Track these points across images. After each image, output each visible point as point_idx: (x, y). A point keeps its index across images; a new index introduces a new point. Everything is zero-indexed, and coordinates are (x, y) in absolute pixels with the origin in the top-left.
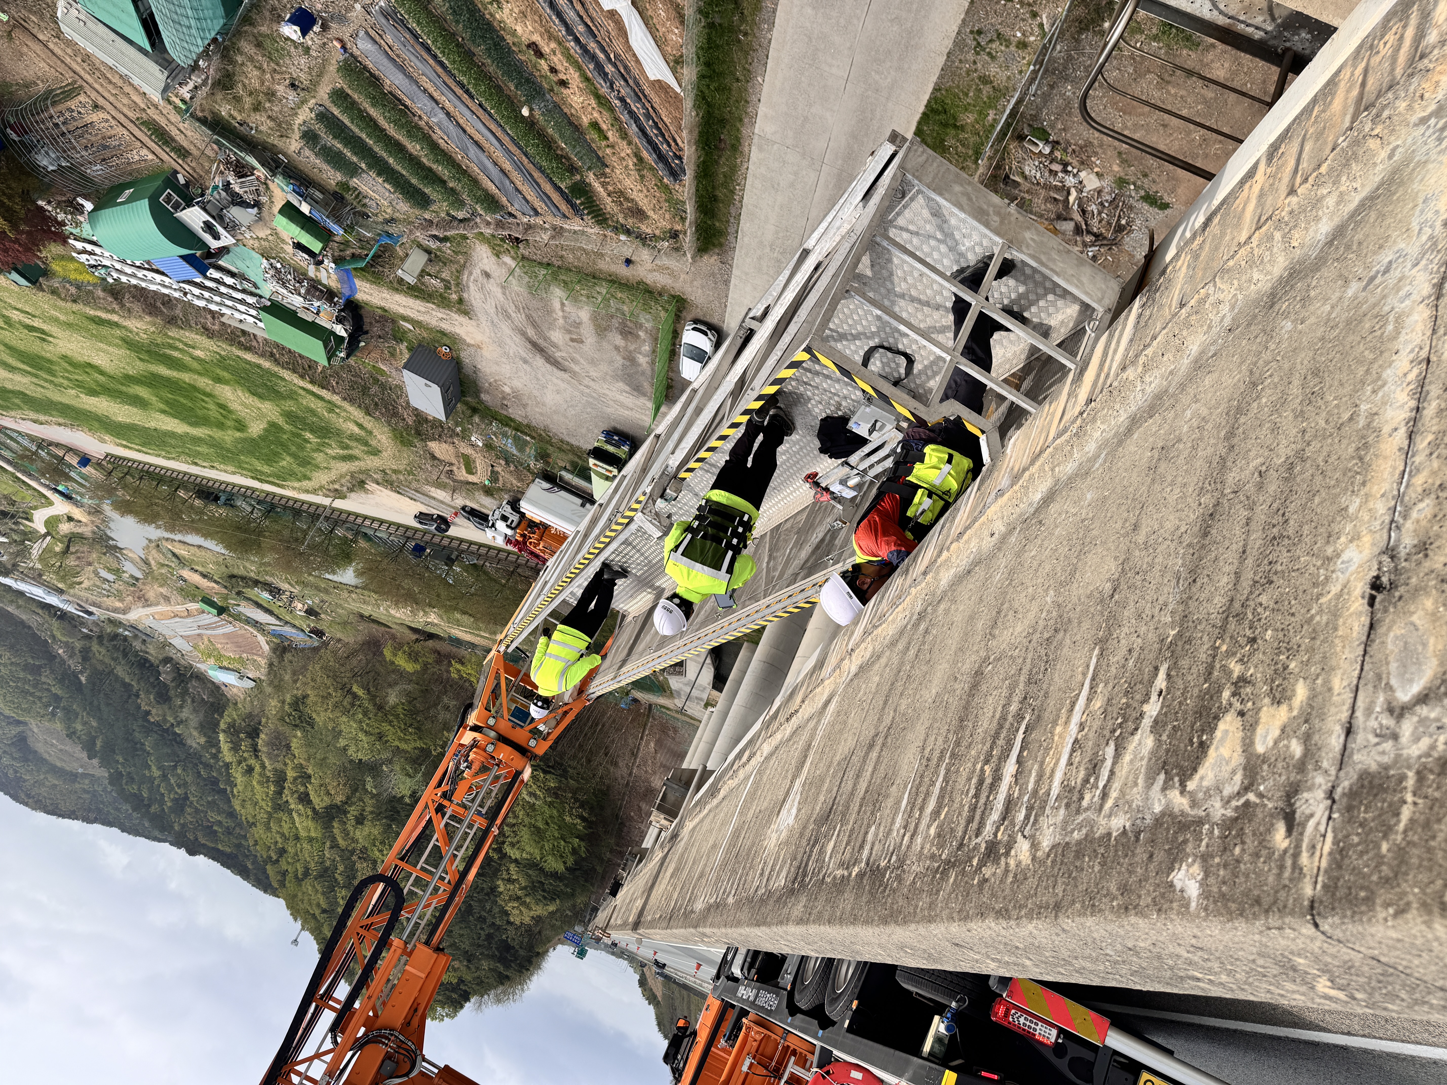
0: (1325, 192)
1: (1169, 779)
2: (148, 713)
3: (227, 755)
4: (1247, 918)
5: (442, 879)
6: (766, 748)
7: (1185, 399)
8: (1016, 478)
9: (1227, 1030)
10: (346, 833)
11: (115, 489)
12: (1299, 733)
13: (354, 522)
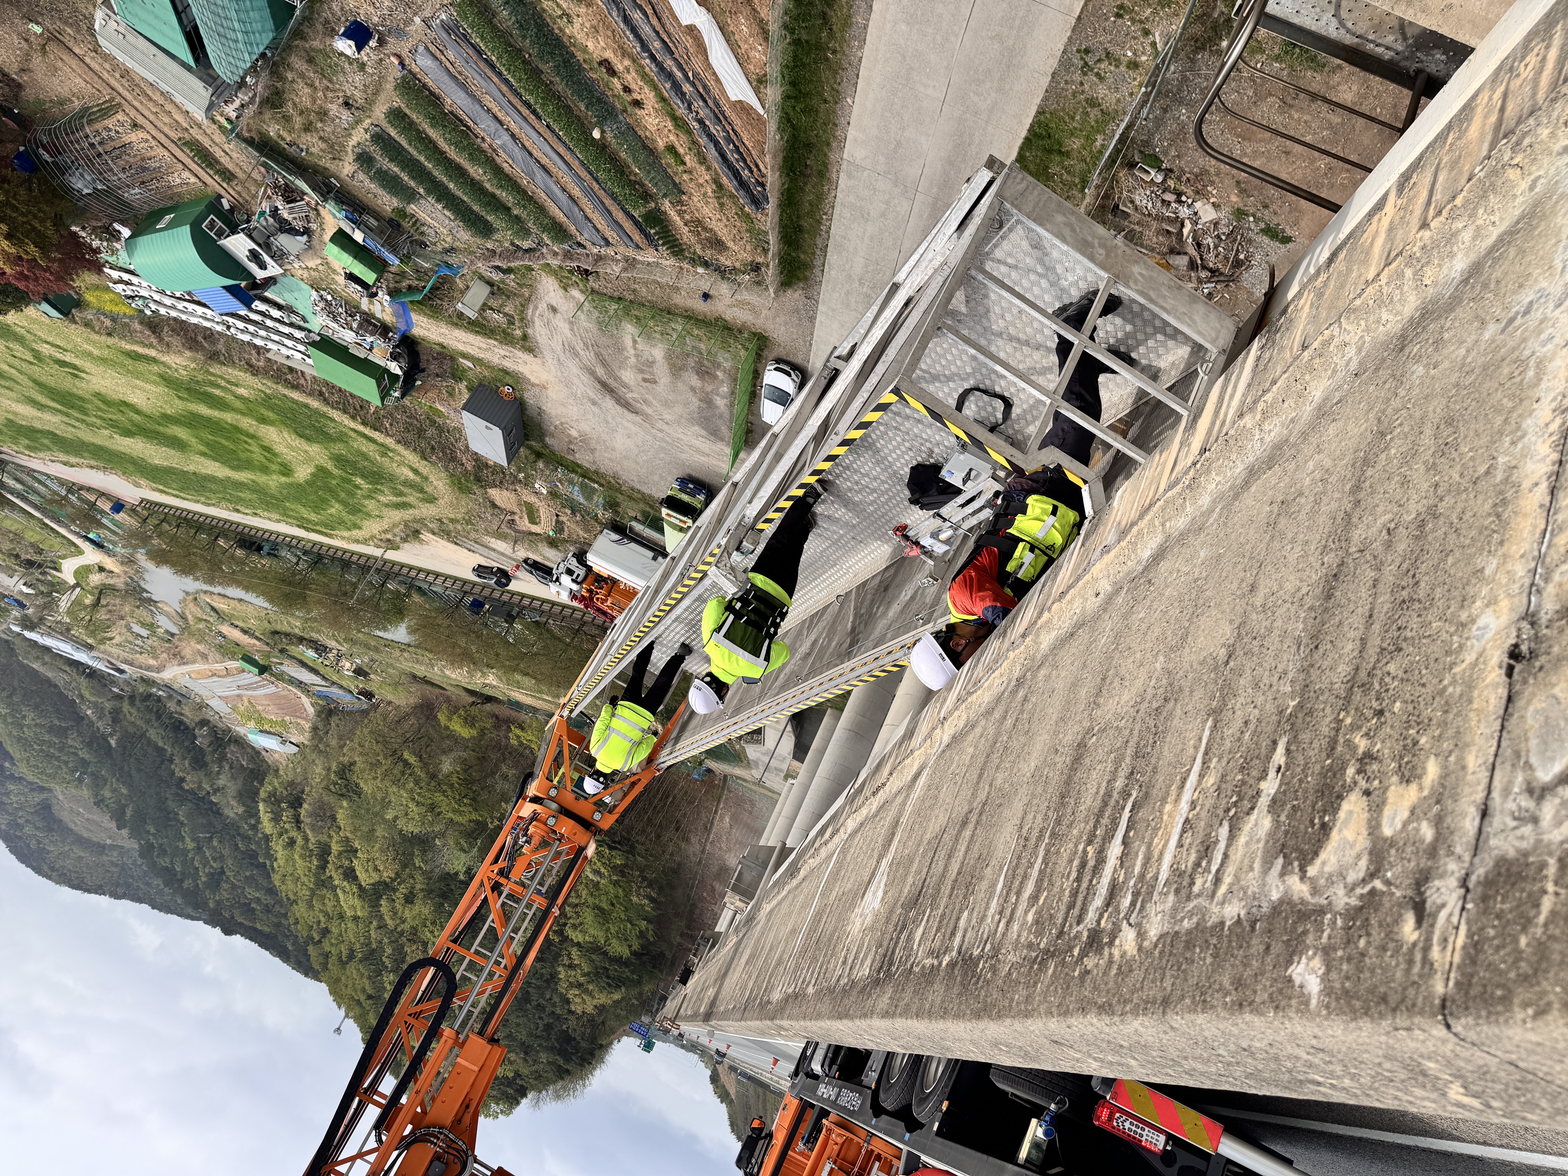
0: (1460, 226)
1: (1288, 863)
2: (182, 780)
3: (267, 826)
4: (1372, 1018)
5: (498, 963)
6: (851, 824)
7: (1307, 450)
8: (1123, 533)
10: (394, 912)
11: (151, 537)
12: (1430, 815)
13: (407, 575)
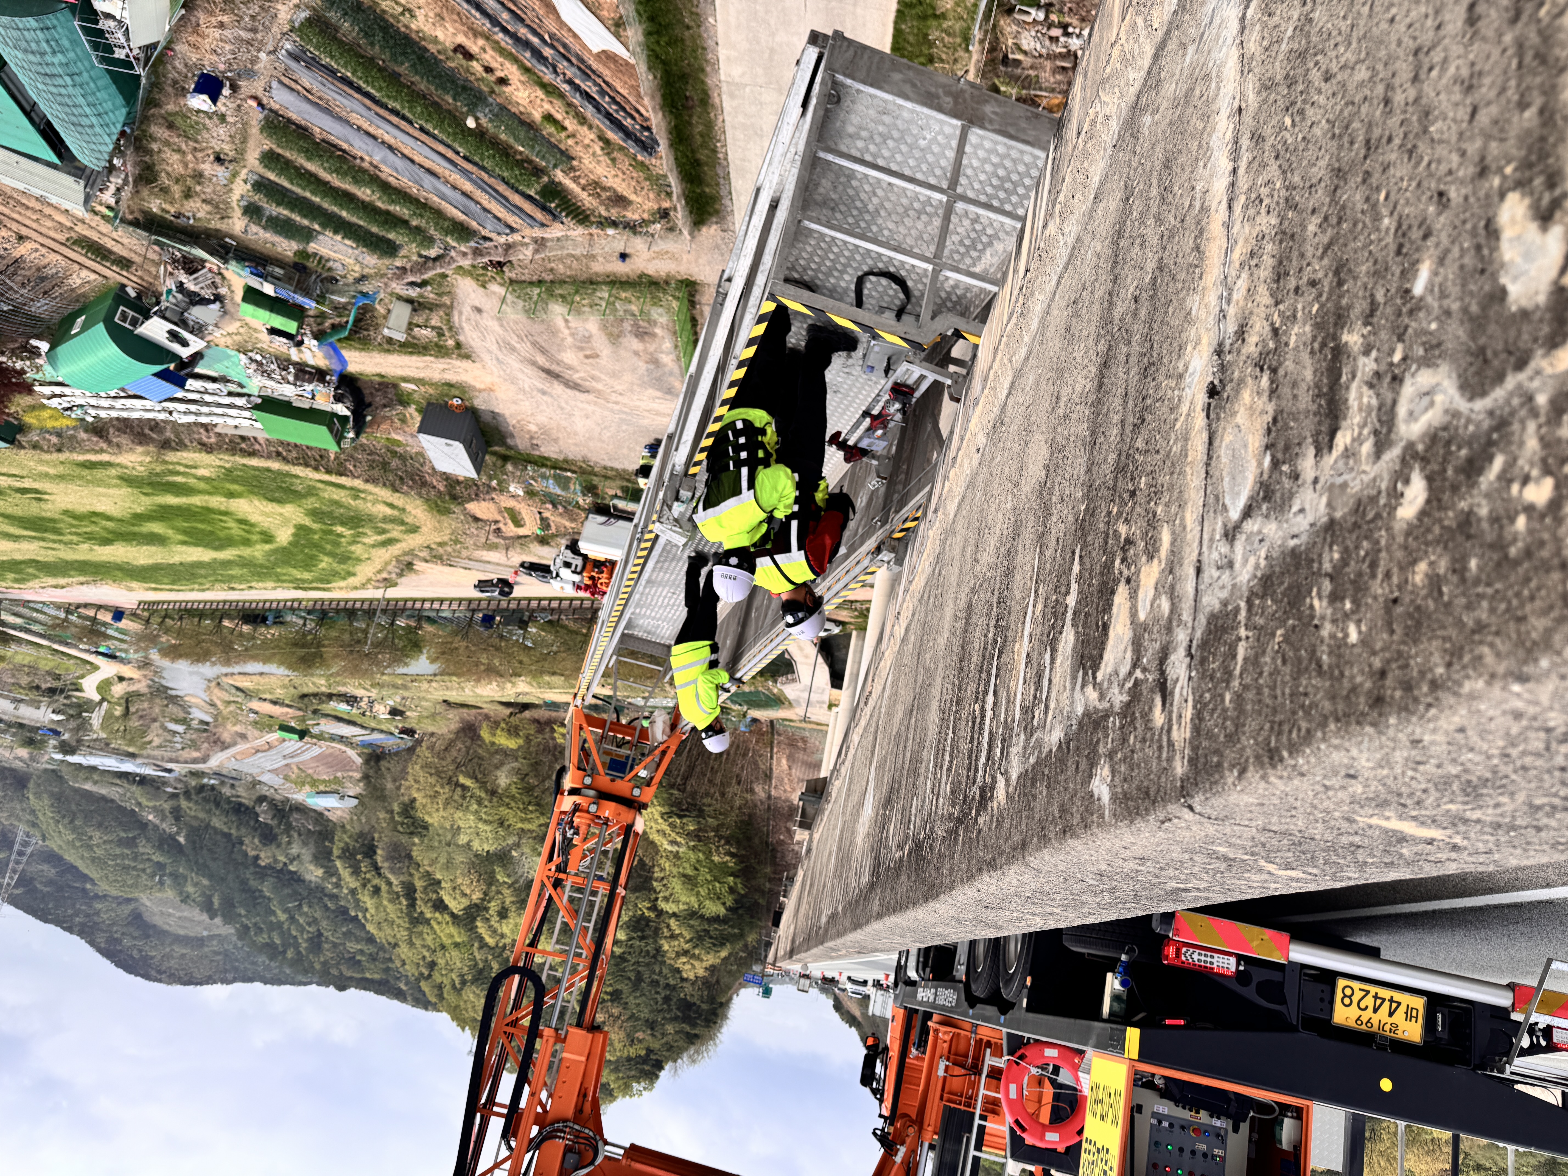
1: (1085, 674)
4: (1142, 817)
5: (579, 955)
11: (158, 636)
12: (1167, 587)
13: (413, 608)
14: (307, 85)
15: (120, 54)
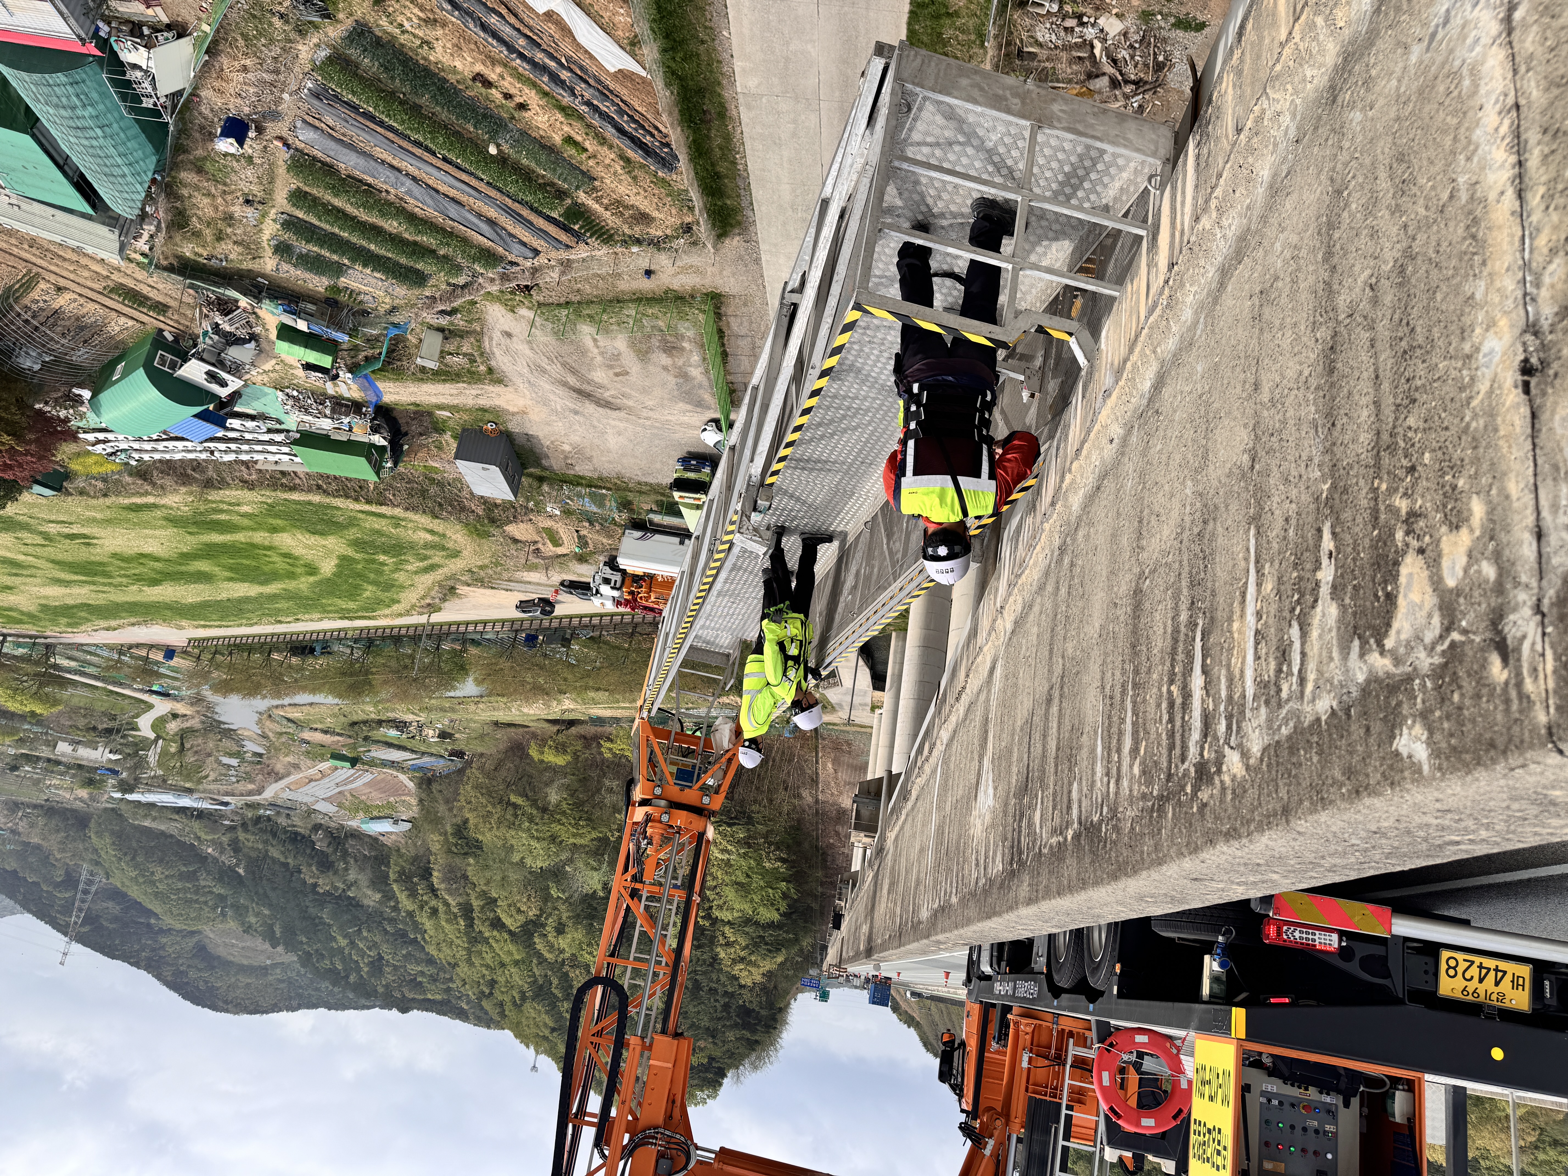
1: (1364, 643)
2: (315, 885)
4: (1486, 766)
5: (659, 963)
6: (945, 735)
7: (1270, 232)
8: (1119, 372)
9: (1520, 882)
10: (552, 946)
11: (209, 672)
12: (1488, 553)
13: (457, 632)
14: (331, 122)
15: (147, 103)
